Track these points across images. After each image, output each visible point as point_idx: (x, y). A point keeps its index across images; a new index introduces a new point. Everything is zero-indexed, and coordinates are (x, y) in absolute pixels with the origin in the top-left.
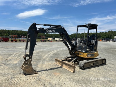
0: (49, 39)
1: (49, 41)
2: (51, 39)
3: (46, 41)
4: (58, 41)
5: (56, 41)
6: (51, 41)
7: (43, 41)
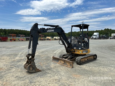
0: (47, 37)
1: (48, 39)
2: (49, 38)
3: (44, 40)
4: (57, 40)
5: (55, 39)
6: (50, 40)
7: (42, 40)
